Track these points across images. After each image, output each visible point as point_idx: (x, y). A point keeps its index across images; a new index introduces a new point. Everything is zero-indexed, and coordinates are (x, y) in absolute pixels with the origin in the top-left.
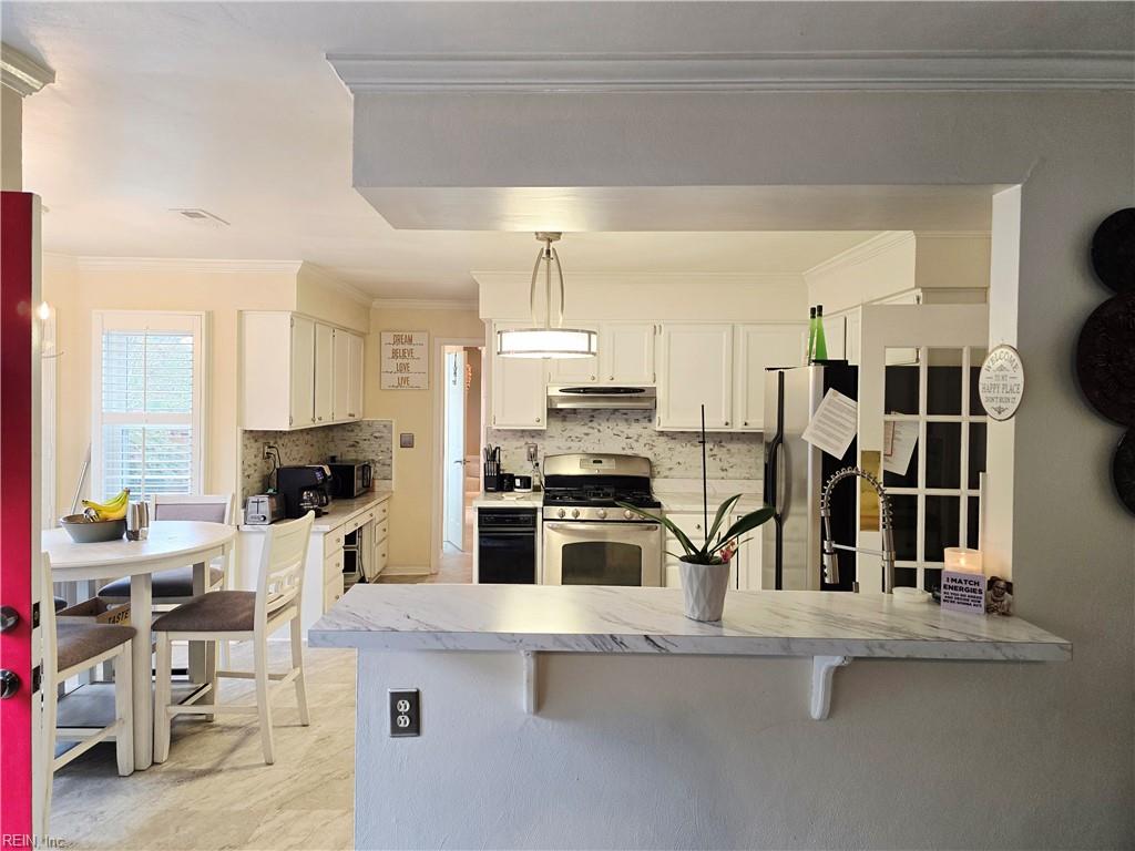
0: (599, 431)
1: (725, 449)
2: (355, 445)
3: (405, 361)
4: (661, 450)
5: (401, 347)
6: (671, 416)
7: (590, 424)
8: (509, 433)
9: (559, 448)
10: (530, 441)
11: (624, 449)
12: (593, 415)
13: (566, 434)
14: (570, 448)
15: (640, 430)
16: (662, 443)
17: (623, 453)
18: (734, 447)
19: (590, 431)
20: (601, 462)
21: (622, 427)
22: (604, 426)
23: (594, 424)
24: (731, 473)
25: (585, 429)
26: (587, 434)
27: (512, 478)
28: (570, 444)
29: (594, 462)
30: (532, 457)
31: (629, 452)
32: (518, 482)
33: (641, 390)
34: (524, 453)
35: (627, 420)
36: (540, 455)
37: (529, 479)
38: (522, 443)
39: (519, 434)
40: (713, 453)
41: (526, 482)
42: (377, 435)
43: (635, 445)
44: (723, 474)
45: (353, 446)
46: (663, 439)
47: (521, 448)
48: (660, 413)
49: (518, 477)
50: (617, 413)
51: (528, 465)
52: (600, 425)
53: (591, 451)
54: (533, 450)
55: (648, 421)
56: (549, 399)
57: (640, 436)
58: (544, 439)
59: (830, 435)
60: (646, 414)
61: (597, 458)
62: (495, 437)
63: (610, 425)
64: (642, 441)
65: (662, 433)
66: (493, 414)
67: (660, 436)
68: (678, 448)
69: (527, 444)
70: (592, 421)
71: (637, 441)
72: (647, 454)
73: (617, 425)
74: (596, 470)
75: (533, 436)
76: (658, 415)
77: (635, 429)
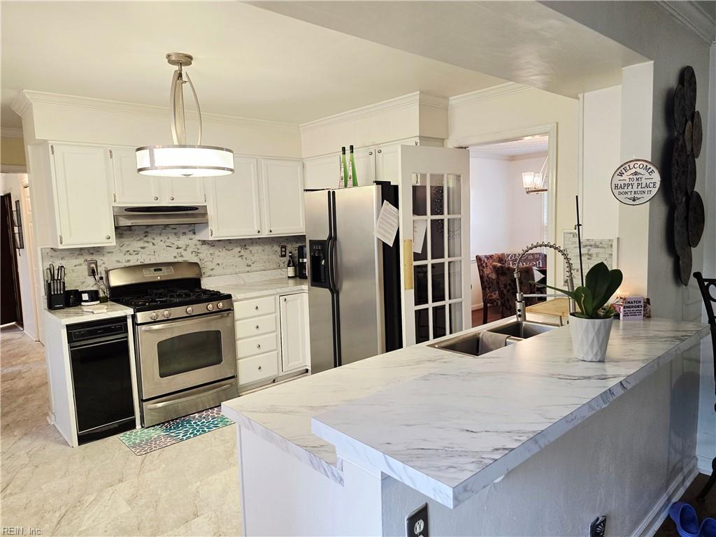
0: (154, 244)
1: (248, 251)
4: (205, 255)
6: (217, 229)
7: (145, 239)
8: (67, 252)
9: (118, 261)
10: (89, 258)
11: (175, 257)
12: (147, 231)
13: (125, 249)
14: (129, 261)
15: (187, 242)
16: (205, 250)
17: (176, 260)
18: (254, 249)
19: (146, 245)
20: (161, 270)
21: (173, 239)
22: (157, 240)
23: (149, 239)
24: (253, 267)
25: (141, 244)
26: (143, 248)
27: (78, 293)
28: (129, 257)
29: (155, 270)
30: (93, 273)
31: (180, 259)
32: (85, 297)
33: (195, 208)
34: (84, 269)
35: (175, 234)
36: (101, 270)
37: (96, 292)
38: (81, 260)
39: (77, 253)
40: (241, 254)
41: (94, 296)
43: (184, 253)
44: (248, 269)
46: (205, 247)
47: (80, 265)
48: (212, 225)
49: (85, 292)
50: (167, 228)
51: (91, 280)
52: (154, 239)
53: (147, 262)
54: (93, 265)
55: (194, 233)
56: (116, 218)
57: (187, 246)
58: (103, 255)
59: (386, 231)
60: (191, 228)
61: (158, 267)
62: (52, 256)
63: (162, 238)
64: (189, 250)
65: (204, 242)
66: (59, 234)
67: (203, 244)
68: (217, 252)
69: (86, 260)
70: (146, 236)
71: (185, 250)
72: (194, 259)
73: (168, 238)
74: (158, 277)
75: (92, 254)
76: (210, 228)
77: (183, 241)
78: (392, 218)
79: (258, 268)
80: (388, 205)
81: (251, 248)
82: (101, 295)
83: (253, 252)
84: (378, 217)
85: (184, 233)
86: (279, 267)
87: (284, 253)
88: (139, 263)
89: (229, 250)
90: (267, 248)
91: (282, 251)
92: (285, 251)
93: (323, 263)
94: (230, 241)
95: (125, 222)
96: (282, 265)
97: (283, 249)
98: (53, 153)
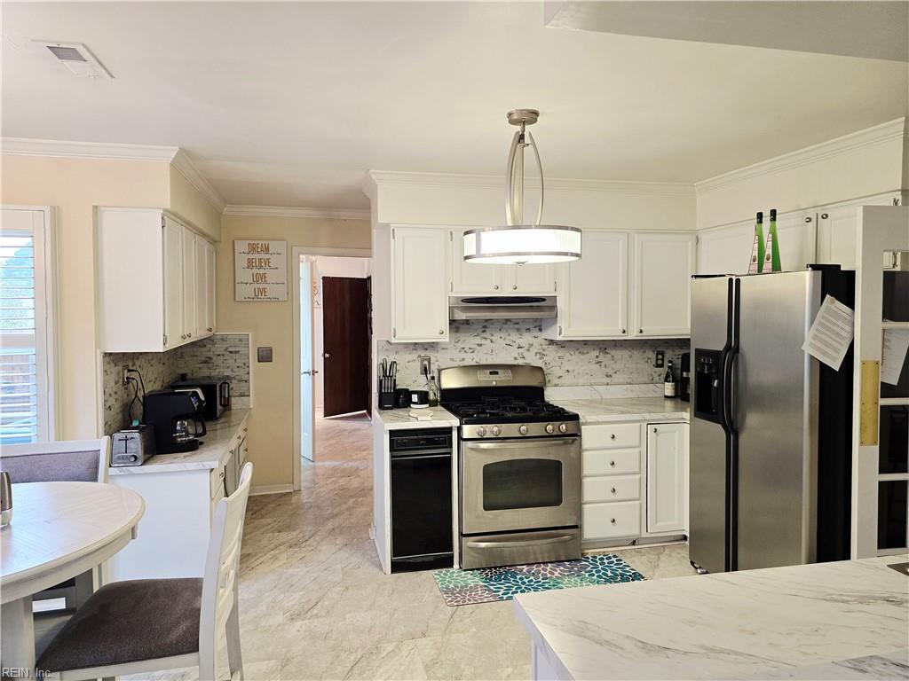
0: (492, 342)
1: (609, 356)
2: (208, 361)
3: (261, 271)
4: (551, 358)
5: (257, 256)
6: (569, 326)
7: (483, 335)
8: (402, 346)
9: (452, 360)
10: (423, 354)
11: (515, 358)
12: (485, 326)
13: (460, 345)
14: (463, 359)
15: (531, 340)
16: (552, 352)
17: (516, 363)
18: (618, 353)
19: (483, 342)
20: (497, 373)
21: (514, 337)
22: (496, 337)
23: (487, 335)
24: (615, 378)
25: (478, 340)
26: (480, 345)
27: (408, 393)
28: (463, 355)
29: (491, 373)
30: (425, 371)
31: (521, 362)
32: (415, 398)
33: (542, 299)
34: (417, 366)
35: (518, 330)
36: (434, 368)
37: (426, 393)
38: (414, 356)
39: (412, 347)
40: (599, 360)
41: (424, 398)
42: (230, 349)
43: (526, 354)
44: (608, 380)
45: (205, 362)
46: (552, 348)
47: (413, 361)
48: (561, 322)
49: (415, 392)
50: (509, 323)
51: (423, 379)
52: (492, 335)
53: (483, 362)
54: (426, 363)
55: (541, 330)
56: (451, 310)
57: (531, 345)
58: (438, 351)
59: (827, 345)
60: (537, 324)
61: (494, 369)
62: (387, 350)
63: (502, 335)
64: (534, 350)
65: (552, 342)
66: (393, 327)
67: (550, 344)
68: (567, 356)
69: (420, 356)
70: (484, 331)
71: (528, 350)
72: (537, 363)
73: (509, 335)
74: (494, 381)
75: (426, 349)
76: (558, 325)
77: (526, 339)
78: (840, 323)
79: (621, 381)
80: (832, 302)
81: (613, 352)
82: (432, 397)
83: (616, 357)
84: (812, 322)
85: (528, 330)
86: (652, 381)
87: (660, 362)
88: (474, 363)
89: (583, 354)
90: (637, 354)
91: (657, 359)
92: (663, 360)
93: (715, 385)
94: (585, 343)
95: (461, 316)
96: (656, 379)
97: (660, 357)
98: (394, 237)
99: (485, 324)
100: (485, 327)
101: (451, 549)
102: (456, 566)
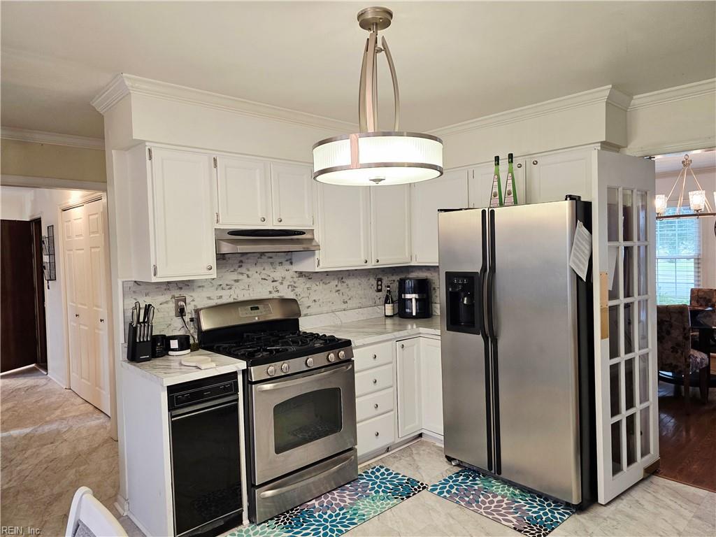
0: (248, 277)
1: (345, 284)
4: (301, 290)
7: (240, 270)
8: (152, 287)
9: (209, 298)
10: (177, 293)
11: (270, 292)
14: (221, 297)
15: (284, 273)
16: (302, 284)
17: (270, 296)
18: (351, 282)
19: (240, 277)
20: (257, 308)
21: (268, 271)
22: (252, 270)
23: (243, 270)
24: (351, 304)
25: (235, 276)
26: (237, 281)
27: (165, 340)
28: (220, 293)
29: (252, 309)
30: (181, 312)
31: (275, 295)
32: (174, 344)
33: (302, 233)
34: (171, 308)
35: (272, 264)
36: (189, 309)
37: (187, 338)
38: (167, 297)
39: (165, 287)
40: (337, 288)
41: (184, 343)
43: (280, 287)
44: (344, 306)
46: (302, 280)
47: (167, 302)
48: (320, 254)
49: (174, 338)
50: (263, 257)
51: (178, 322)
52: (248, 270)
53: (241, 298)
54: (182, 303)
55: (291, 263)
57: (284, 278)
58: (193, 290)
59: (580, 261)
60: (288, 257)
61: (255, 304)
62: (134, 292)
63: (259, 269)
64: (286, 283)
65: (301, 274)
66: (153, 263)
67: (299, 277)
68: (314, 287)
69: (173, 297)
70: (240, 266)
71: (282, 283)
72: (291, 295)
73: (264, 269)
74: (256, 317)
75: (181, 288)
76: (316, 257)
77: (279, 272)
79: (354, 306)
80: (581, 227)
81: (348, 281)
82: (192, 341)
83: (350, 285)
85: (281, 263)
86: (375, 305)
87: (380, 287)
88: (231, 300)
89: (326, 284)
90: (364, 280)
91: (378, 285)
92: (381, 285)
93: (465, 302)
94: (327, 273)
96: (378, 302)
97: (380, 283)
99: (241, 259)
100: (241, 262)
101: (241, 505)
102: (246, 521)
